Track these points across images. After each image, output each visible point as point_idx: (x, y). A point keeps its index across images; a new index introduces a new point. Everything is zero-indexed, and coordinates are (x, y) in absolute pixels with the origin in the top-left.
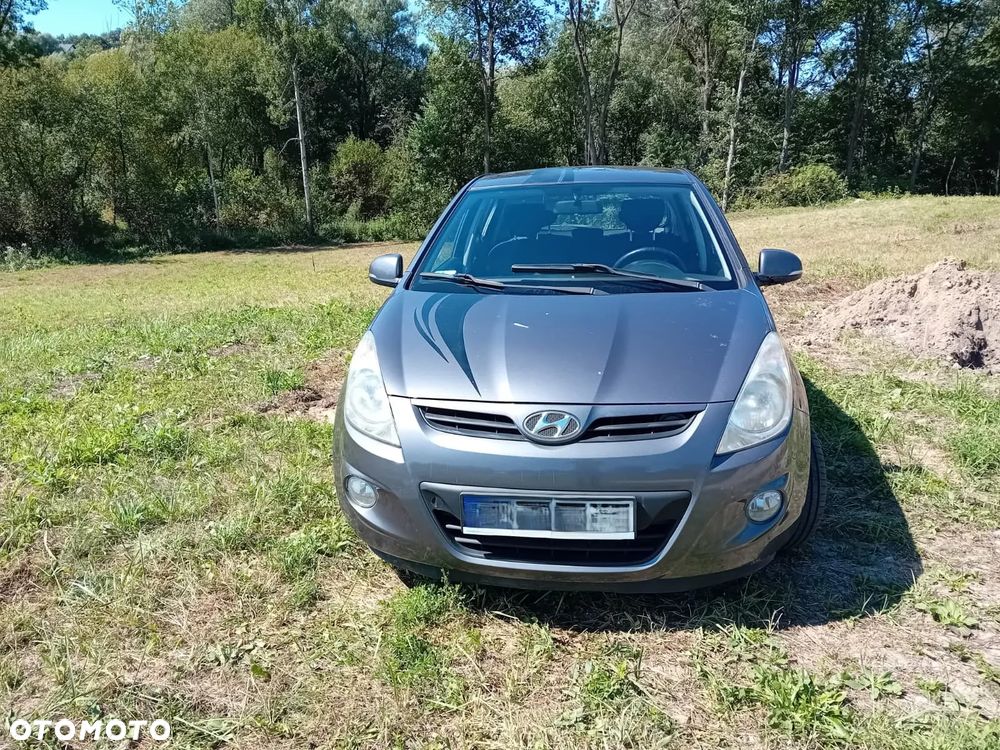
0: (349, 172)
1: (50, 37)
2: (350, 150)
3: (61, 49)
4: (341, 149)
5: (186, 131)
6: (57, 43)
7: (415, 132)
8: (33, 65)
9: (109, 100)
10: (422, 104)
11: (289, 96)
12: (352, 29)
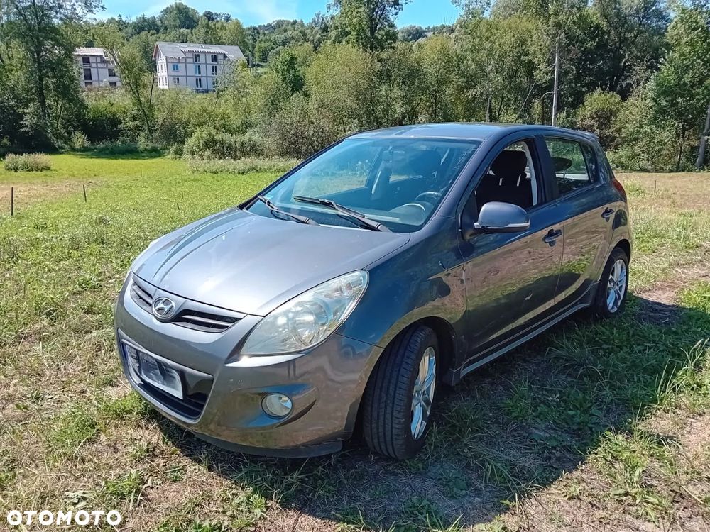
0: (592, 117)
1: (421, 28)
2: (597, 100)
3: (426, 36)
4: (588, 99)
5: (478, 89)
6: (424, 32)
7: (652, 84)
8: (391, 47)
9: (431, 70)
10: (660, 63)
11: (550, 62)
12: (615, 8)
